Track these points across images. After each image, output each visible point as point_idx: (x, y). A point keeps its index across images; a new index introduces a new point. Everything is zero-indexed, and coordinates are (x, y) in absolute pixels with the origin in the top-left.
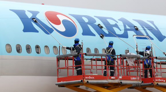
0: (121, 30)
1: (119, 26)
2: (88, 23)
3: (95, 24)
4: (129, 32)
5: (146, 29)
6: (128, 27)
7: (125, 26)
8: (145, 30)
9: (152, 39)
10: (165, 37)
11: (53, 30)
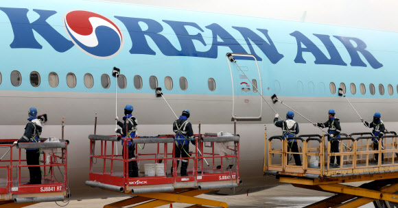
0: (205, 45)
1: (204, 38)
2: (146, 32)
3: (161, 33)
4: (219, 48)
5: (251, 42)
6: (219, 40)
7: (215, 38)
8: (249, 44)
9: (259, 59)
10: (282, 56)
11: (73, 45)
